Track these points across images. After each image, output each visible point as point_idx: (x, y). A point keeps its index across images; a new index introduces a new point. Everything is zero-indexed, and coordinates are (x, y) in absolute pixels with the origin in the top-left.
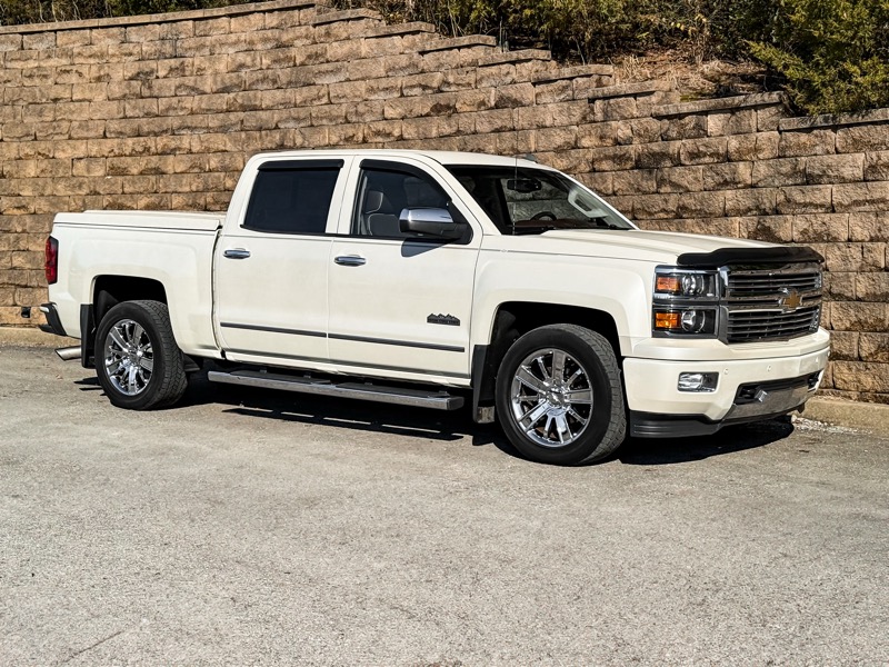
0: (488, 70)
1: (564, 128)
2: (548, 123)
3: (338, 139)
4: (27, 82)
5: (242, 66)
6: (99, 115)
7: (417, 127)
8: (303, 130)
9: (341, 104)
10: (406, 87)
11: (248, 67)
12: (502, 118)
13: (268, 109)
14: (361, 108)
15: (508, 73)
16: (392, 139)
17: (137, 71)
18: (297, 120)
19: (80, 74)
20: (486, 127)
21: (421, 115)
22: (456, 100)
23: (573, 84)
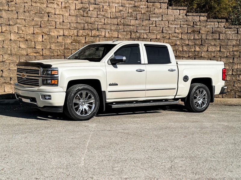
0: (210, 23)
1: (237, 40)
2: (231, 39)
3: (160, 37)
4: (34, 4)
5: (121, 11)
6: (67, 21)
7: (188, 36)
8: (147, 34)
9: (161, 27)
10: (182, 24)
11: (124, 11)
12: (216, 36)
13: (133, 26)
14: (167, 29)
15: (217, 25)
16: (179, 38)
17: (81, 7)
18: (144, 30)
19: (58, 5)
20: (210, 38)
21: (187, 33)
22: (200, 30)
23: (238, 30)
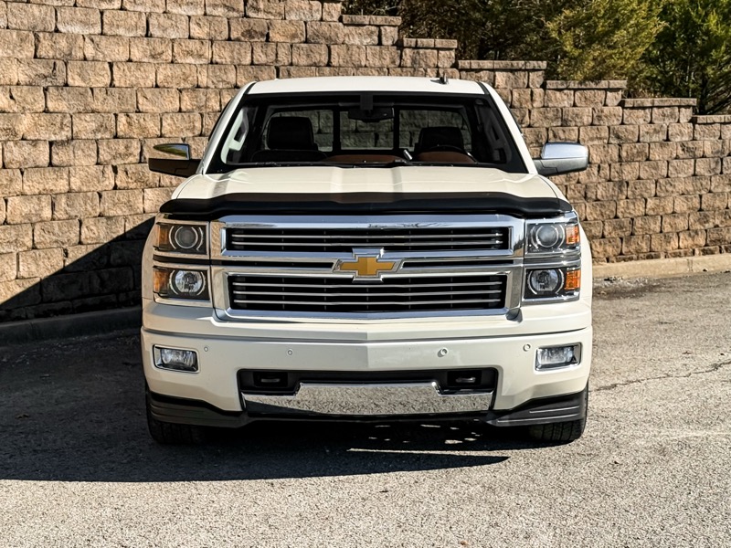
2: (363, 64)
3: (141, 54)
7: (232, 52)
8: (96, 39)
10: (210, 5)
14: (162, 20)
15: (318, 10)
16: (204, 61)
18: (84, 23)
20: (303, 61)
21: (229, 39)
22: (269, 28)
23: (380, 31)
